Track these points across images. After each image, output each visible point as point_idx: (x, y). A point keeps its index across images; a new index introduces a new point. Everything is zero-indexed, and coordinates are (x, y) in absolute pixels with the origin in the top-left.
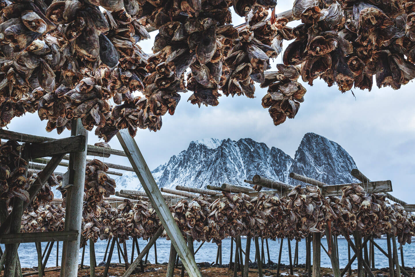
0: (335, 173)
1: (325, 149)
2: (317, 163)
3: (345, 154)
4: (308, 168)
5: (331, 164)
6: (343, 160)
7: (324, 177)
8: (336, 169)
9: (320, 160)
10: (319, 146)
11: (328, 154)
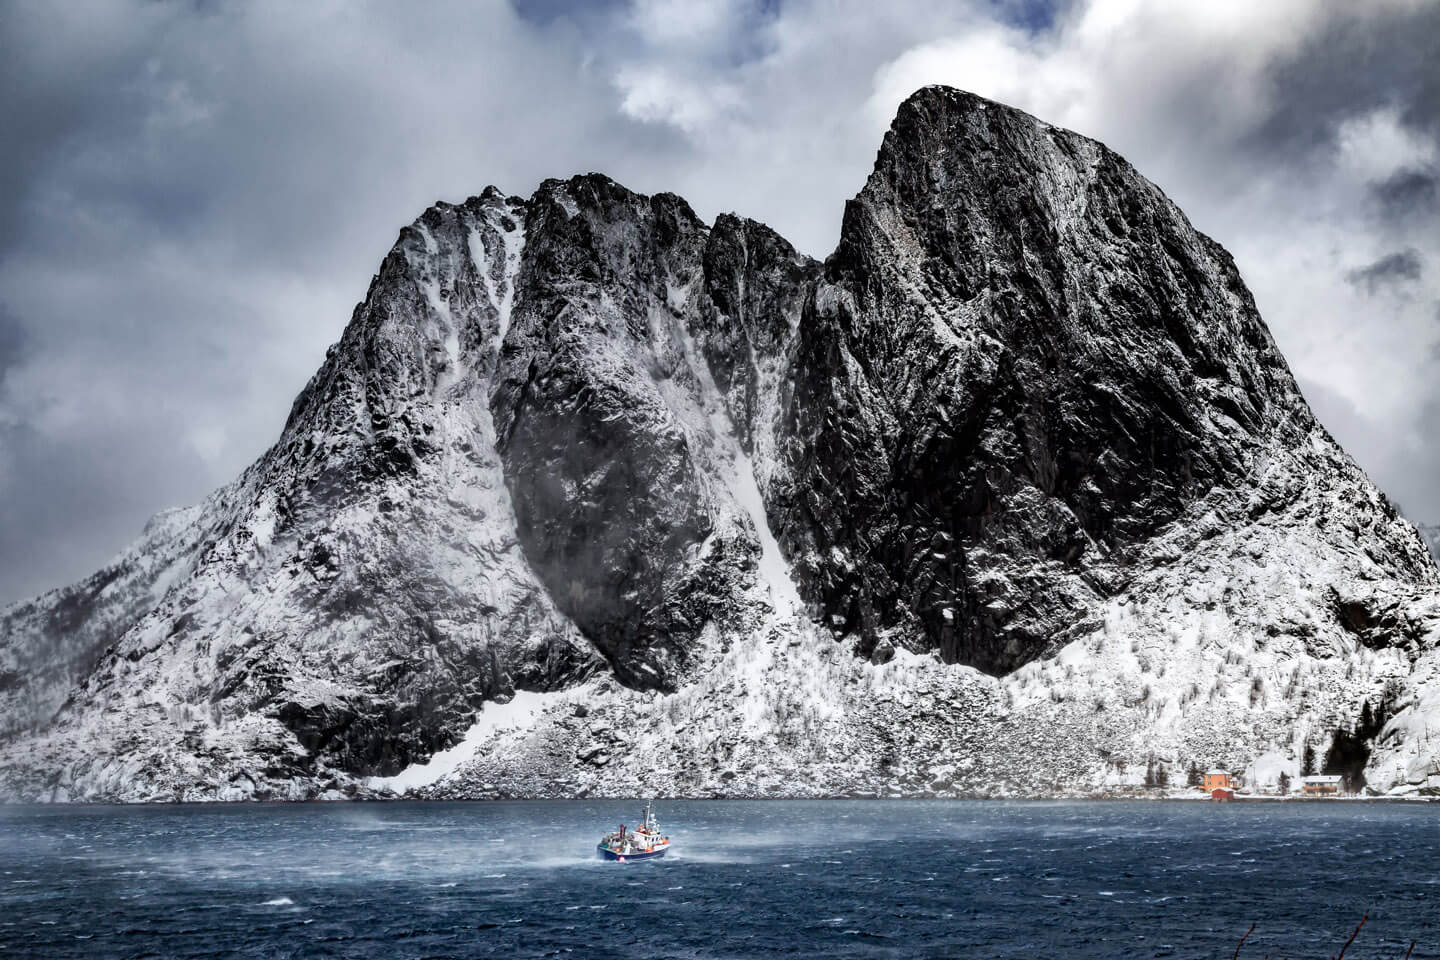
0: (1064, 338)
1: (1011, 183)
2: (944, 280)
3: (1149, 210)
4: (879, 311)
5: (1042, 277)
6: (1132, 252)
7: (978, 366)
8: (1074, 309)
9: (968, 254)
10: (969, 167)
11: (1026, 213)
